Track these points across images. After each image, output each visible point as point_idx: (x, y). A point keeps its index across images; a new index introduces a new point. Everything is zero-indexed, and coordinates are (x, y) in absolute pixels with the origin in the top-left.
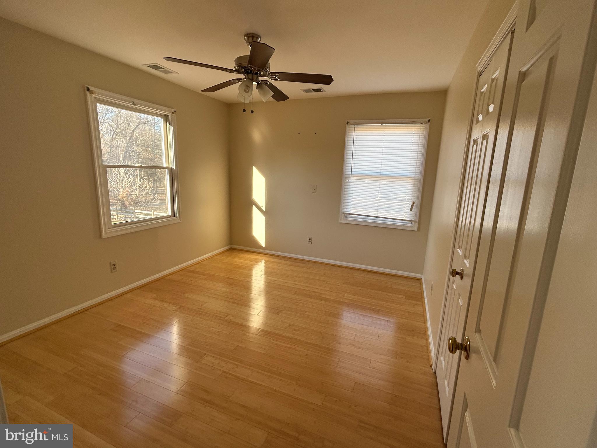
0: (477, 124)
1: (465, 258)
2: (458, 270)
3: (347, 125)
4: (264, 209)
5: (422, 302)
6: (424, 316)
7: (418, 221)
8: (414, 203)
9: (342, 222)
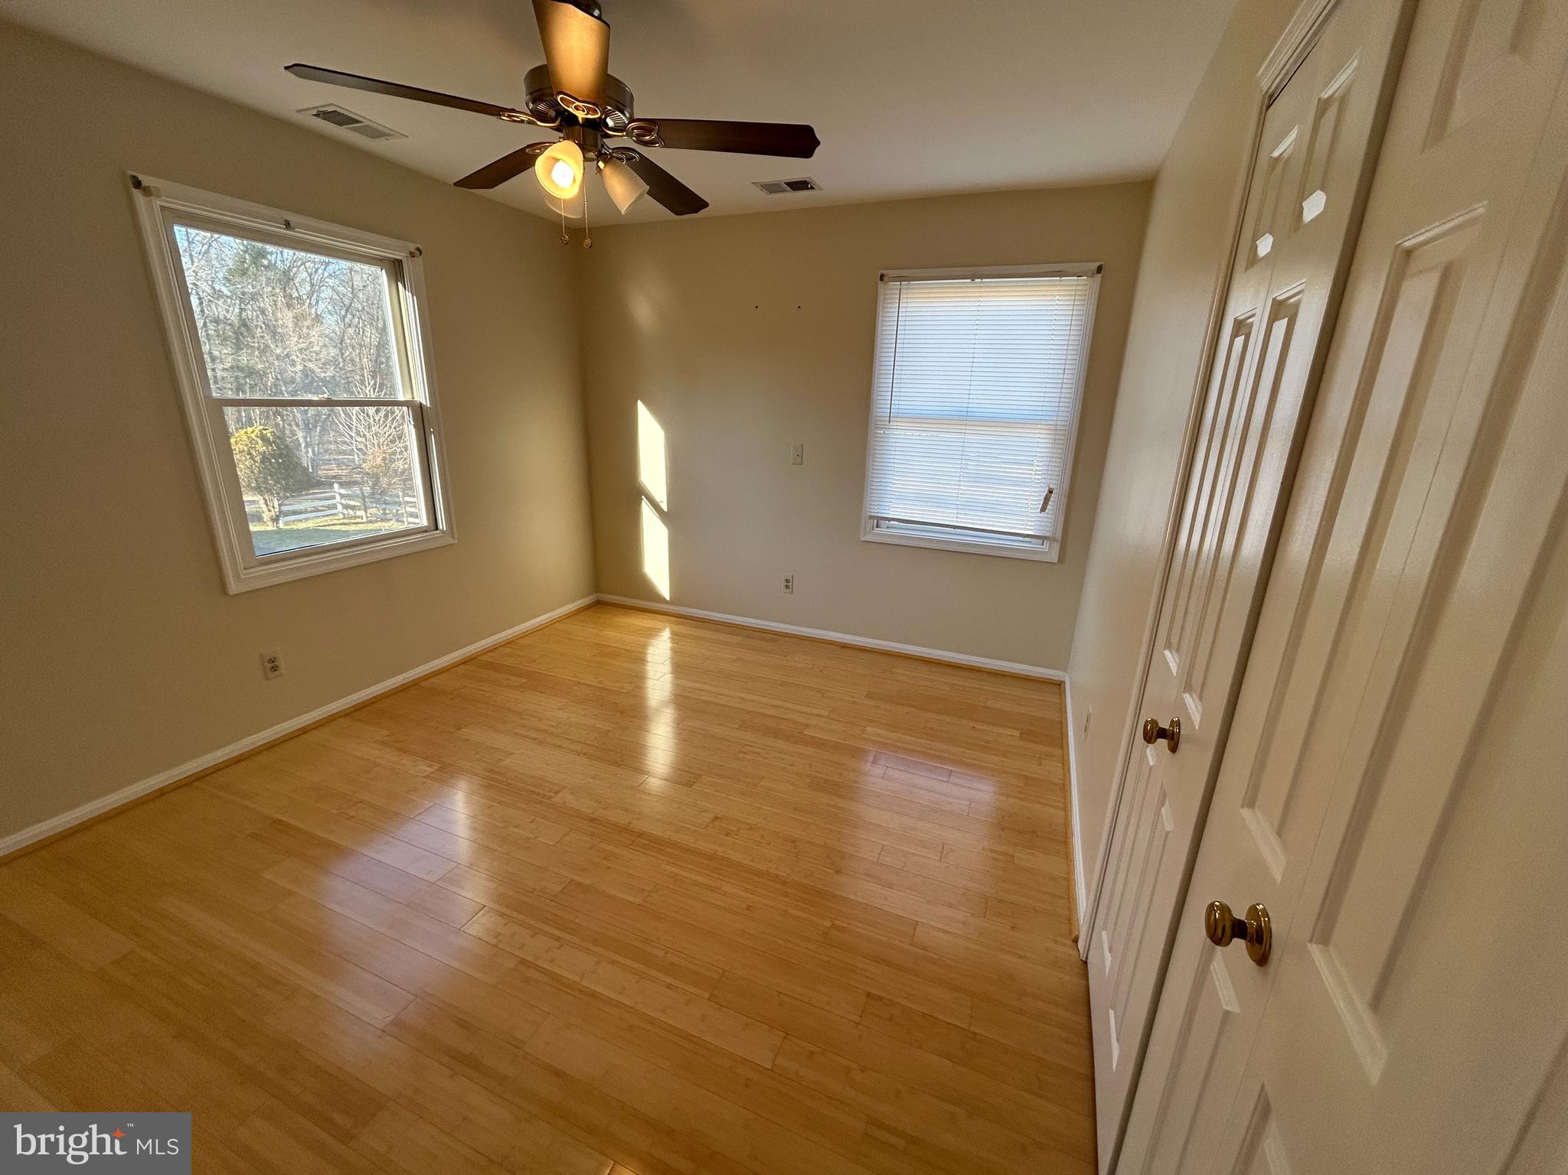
1: (1188, 687)
2: (1165, 724)
3: (879, 282)
4: (664, 507)
5: (1062, 748)
6: (1064, 789)
7: (1060, 538)
8: (1051, 492)
9: (867, 538)
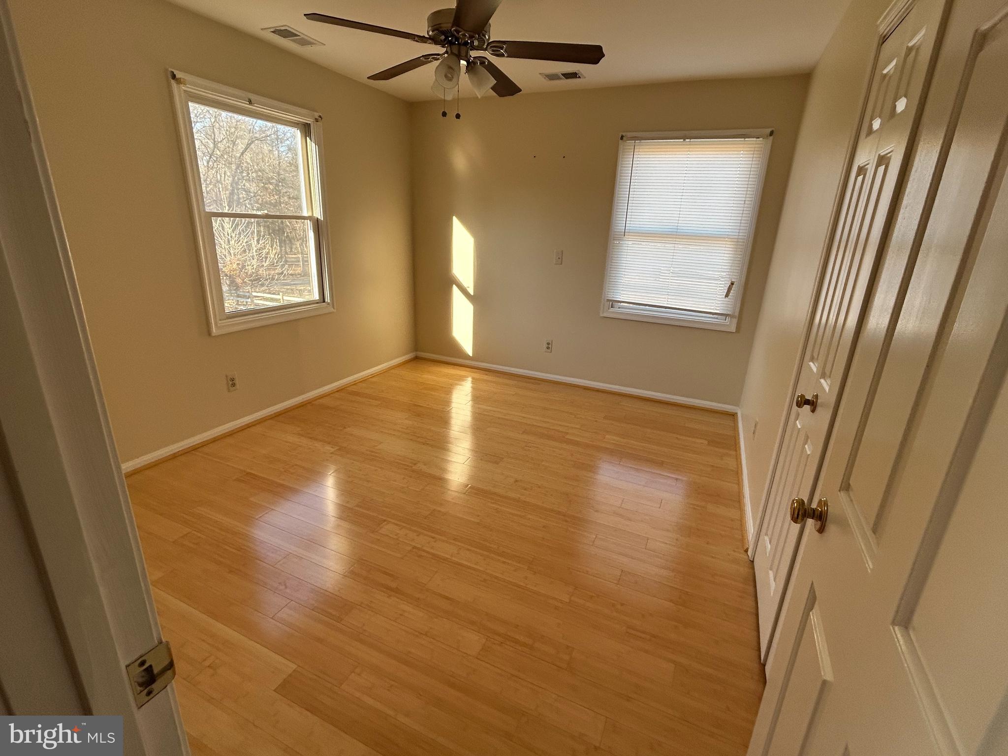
0: (868, 138)
1: (823, 375)
2: (809, 397)
3: (620, 141)
4: (471, 291)
5: (736, 451)
6: (738, 473)
7: (737, 316)
8: (732, 284)
9: (605, 315)
